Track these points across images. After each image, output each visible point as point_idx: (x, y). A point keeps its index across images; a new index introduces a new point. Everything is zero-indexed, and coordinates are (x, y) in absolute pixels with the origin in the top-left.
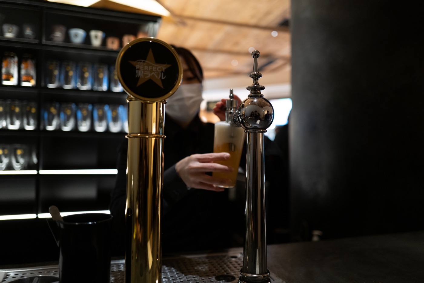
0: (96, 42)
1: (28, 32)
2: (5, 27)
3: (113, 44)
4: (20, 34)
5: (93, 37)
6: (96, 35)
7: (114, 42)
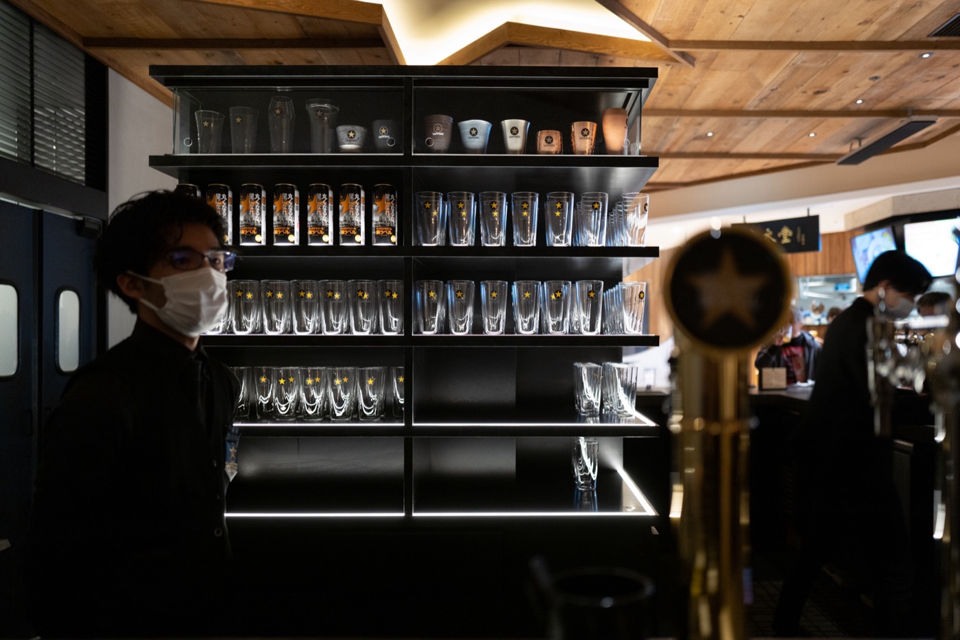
0: (515, 143)
1: (383, 135)
2: (342, 131)
3: (550, 144)
4: (369, 142)
5: (508, 134)
6: (513, 128)
7: (552, 141)
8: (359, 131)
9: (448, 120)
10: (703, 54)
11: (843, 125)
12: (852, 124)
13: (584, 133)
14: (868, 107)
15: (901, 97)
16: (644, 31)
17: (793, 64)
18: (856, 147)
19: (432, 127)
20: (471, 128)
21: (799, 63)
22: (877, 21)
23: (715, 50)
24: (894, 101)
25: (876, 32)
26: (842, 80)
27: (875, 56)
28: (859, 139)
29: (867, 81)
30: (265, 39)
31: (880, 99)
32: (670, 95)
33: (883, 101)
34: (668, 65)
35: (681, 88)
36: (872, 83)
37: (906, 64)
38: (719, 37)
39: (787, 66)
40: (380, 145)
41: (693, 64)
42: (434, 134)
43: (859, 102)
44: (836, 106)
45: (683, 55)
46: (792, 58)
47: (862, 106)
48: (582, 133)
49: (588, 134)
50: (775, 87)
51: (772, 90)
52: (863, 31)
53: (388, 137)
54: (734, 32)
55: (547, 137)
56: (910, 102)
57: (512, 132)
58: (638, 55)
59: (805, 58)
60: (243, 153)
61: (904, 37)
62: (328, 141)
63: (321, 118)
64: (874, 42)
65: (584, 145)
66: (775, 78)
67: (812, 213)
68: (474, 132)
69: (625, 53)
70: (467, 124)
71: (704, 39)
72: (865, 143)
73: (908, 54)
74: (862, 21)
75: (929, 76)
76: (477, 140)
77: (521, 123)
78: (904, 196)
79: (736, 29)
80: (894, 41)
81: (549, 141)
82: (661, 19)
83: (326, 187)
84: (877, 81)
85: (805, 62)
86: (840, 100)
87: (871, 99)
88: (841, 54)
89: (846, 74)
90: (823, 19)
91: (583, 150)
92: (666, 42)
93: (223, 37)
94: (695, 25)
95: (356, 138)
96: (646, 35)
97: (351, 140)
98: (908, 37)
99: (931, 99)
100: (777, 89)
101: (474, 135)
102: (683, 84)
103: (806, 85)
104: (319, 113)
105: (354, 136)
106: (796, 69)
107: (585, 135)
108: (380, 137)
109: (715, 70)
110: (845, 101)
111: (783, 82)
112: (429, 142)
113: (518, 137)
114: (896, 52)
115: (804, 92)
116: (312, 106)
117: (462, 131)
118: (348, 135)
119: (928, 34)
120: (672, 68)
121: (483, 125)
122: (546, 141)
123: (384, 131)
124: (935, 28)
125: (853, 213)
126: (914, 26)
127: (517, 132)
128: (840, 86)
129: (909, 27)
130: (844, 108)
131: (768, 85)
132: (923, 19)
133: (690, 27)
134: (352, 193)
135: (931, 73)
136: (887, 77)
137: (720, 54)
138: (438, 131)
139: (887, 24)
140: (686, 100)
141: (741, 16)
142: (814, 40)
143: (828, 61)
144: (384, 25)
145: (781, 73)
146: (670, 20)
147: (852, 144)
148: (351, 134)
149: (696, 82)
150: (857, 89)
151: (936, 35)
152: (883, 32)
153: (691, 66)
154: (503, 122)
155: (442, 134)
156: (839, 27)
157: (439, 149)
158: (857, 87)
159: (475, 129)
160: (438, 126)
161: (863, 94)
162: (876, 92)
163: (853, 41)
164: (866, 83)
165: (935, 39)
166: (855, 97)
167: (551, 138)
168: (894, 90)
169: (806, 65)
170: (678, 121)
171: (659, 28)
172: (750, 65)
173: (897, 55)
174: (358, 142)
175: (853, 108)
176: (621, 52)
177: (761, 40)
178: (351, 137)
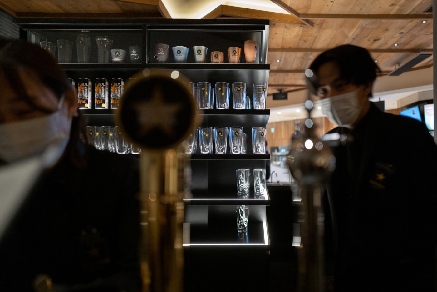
0: (200, 58)
1: (134, 54)
2: (113, 51)
3: (218, 58)
4: (127, 57)
5: (196, 53)
6: (198, 50)
7: (218, 57)
8: (122, 52)
9: (167, 47)
10: (317, 20)
11: (390, 57)
12: (394, 56)
13: (234, 53)
14: (401, 48)
15: (415, 43)
16: (286, 9)
17: (361, 26)
18: (397, 67)
19: (158, 50)
20: (177, 50)
21: (364, 25)
22: (398, 4)
23: (322, 19)
24: (412, 45)
25: (398, 10)
26: (386, 34)
27: (400, 22)
28: (398, 63)
29: (398, 34)
30: (104, 13)
31: (406, 44)
32: (305, 41)
33: (407, 44)
34: (301, 26)
35: (310, 38)
36: (400, 35)
37: (415, 26)
38: (323, 12)
39: (359, 27)
40: (132, 59)
41: (313, 26)
42: (159, 53)
43: (396, 45)
44: (385, 47)
45: (307, 21)
46: (360, 23)
47: (398, 47)
48: (233, 53)
49: (236, 53)
50: (354, 38)
51: (353, 39)
52: (392, 9)
53: (136, 55)
54: (330, 10)
55: (216, 55)
56: (420, 45)
57: (198, 52)
58: (285, 21)
59: (366, 23)
60: (64, 63)
61: (412, 12)
62: (107, 57)
63: (103, 45)
64: (398, 15)
65: (234, 59)
66: (354, 33)
67: (381, 100)
68: (179, 52)
69: (279, 20)
70: (176, 48)
71: (316, 13)
72: (401, 65)
73: (416, 21)
74: (391, 4)
75: (427, 32)
76: (181, 56)
77: (203, 48)
78: (423, 92)
79: (331, 8)
80: (408, 14)
81: (217, 57)
82: (293, 3)
83: (104, 80)
84: (402, 34)
85: (367, 25)
86: (387, 44)
87: (401, 44)
88: (384, 21)
89: (387, 31)
90: (372, 3)
91: (233, 61)
92: (298, 14)
93: (84, 12)
94: (311, 6)
95: (120, 55)
96: (287, 11)
97: (117, 56)
98: (414, 13)
99: (430, 44)
100: (355, 38)
101: (179, 54)
102: (310, 36)
103: (369, 37)
104: (102, 43)
105: (119, 54)
106: (363, 29)
107: (235, 54)
108: (132, 55)
109: (324, 29)
110: (389, 44)
111: (358, 35)
112: (156, 57)
113: (201, 55)
114: (410, 20)
115: (369, 40)
116: (98, 39)
117: (174, 52)
118: (116, 54)
119: (424, 11)
120: (303, 28)
121: (184, 49)
122: (215, 57)
123: (134, 52)
124: (427, 8)
125: (401, 100)
126: (416, 7)
127: (201, 52)
128: (385, 37)
129: (414, 7)
130: (389, 48)
131: (351, 36)
132: (420, 3)
133: (308, 7)
134: (116, 82)
135: (428, 31)
136: (407, 33)
137: (325, 21)
138: (161, 52)
139: (403, 6)
140: (313, 44)
141: (332, 1)
142: (369, 14)
143: (378, 24)
144: (160, 6)
145: (356, 30)
146: (298, 3)
147: (395, 66)
148: (117, 54)
149: (316, 35)
150: (393, 39)
151: (427, 11)
152: (402, 10)
153: (312, 27)
154: (194, 47)
155: (163, 53)
156: (380, 7)
157: (161, 60)
158: (393, 38)
159: (180, 51)
160: (161, 49)
161: (397, 41)
162: (403, 40)
163: (388, 14)
164: (397, 36)
165: (427, 13)
166: (393, 43)
167: (217, 55)
168: (411, 39)
169: (368, 26)
170: (311, 54)
171: (294, 7)
172: (341, 26)
173: (410, 22)
174: (121, 57)
175: (394, 48)
176: (277, 20)
177: (344, 13)
178: (117, 55)
